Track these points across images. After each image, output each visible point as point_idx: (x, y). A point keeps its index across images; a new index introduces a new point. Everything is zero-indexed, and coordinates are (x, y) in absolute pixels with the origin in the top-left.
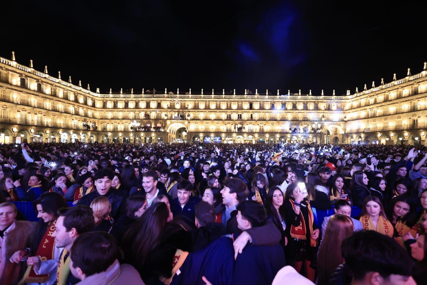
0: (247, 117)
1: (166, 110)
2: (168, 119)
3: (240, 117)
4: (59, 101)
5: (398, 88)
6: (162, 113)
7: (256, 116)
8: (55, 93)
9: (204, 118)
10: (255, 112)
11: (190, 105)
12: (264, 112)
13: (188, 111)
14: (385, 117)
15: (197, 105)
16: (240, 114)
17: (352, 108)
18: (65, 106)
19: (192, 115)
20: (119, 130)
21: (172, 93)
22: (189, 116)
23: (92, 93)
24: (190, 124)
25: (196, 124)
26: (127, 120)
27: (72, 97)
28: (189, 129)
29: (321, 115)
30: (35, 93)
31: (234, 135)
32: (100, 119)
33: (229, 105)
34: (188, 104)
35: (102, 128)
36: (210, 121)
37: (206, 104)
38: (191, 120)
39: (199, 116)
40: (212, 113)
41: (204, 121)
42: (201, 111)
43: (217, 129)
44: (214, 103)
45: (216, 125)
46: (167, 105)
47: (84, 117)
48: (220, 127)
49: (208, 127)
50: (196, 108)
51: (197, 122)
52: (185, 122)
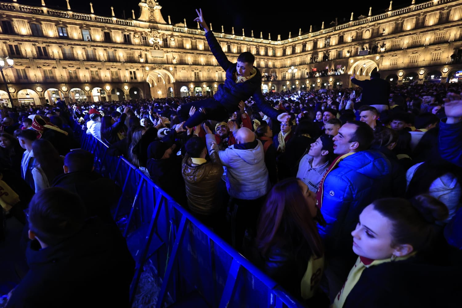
1: (349, 44)
2: (350, 56)
6: (343, 49)
9: (410, 45)
11: (387, 29)
13: (382, 40)
15: (400, 26)
19: (388, 44)
20: (296, 77)
21: (364, 16)
22: (383, 46)
23: (273, 42)
24: (383, 59)
25: (394, 58)
26: (304, 66)
28: (380, 66)
32: (281, 68)
34: (384, 28)
35: (282, 77)
36: (421, 49)
37: (417, 20)
38: (387, 51)
39: (402, 43)
40: (428, 33)
41: (409, 50)
42: (405, 34)
43: (435, 60)
44: (436, 14)
45: (433, 53)
46: (352, 36)
47: (265, 68)
48: (440, 55)
49: (416, 59)
50: (398, 30)
51: (395, 54)
52: (375, 57)
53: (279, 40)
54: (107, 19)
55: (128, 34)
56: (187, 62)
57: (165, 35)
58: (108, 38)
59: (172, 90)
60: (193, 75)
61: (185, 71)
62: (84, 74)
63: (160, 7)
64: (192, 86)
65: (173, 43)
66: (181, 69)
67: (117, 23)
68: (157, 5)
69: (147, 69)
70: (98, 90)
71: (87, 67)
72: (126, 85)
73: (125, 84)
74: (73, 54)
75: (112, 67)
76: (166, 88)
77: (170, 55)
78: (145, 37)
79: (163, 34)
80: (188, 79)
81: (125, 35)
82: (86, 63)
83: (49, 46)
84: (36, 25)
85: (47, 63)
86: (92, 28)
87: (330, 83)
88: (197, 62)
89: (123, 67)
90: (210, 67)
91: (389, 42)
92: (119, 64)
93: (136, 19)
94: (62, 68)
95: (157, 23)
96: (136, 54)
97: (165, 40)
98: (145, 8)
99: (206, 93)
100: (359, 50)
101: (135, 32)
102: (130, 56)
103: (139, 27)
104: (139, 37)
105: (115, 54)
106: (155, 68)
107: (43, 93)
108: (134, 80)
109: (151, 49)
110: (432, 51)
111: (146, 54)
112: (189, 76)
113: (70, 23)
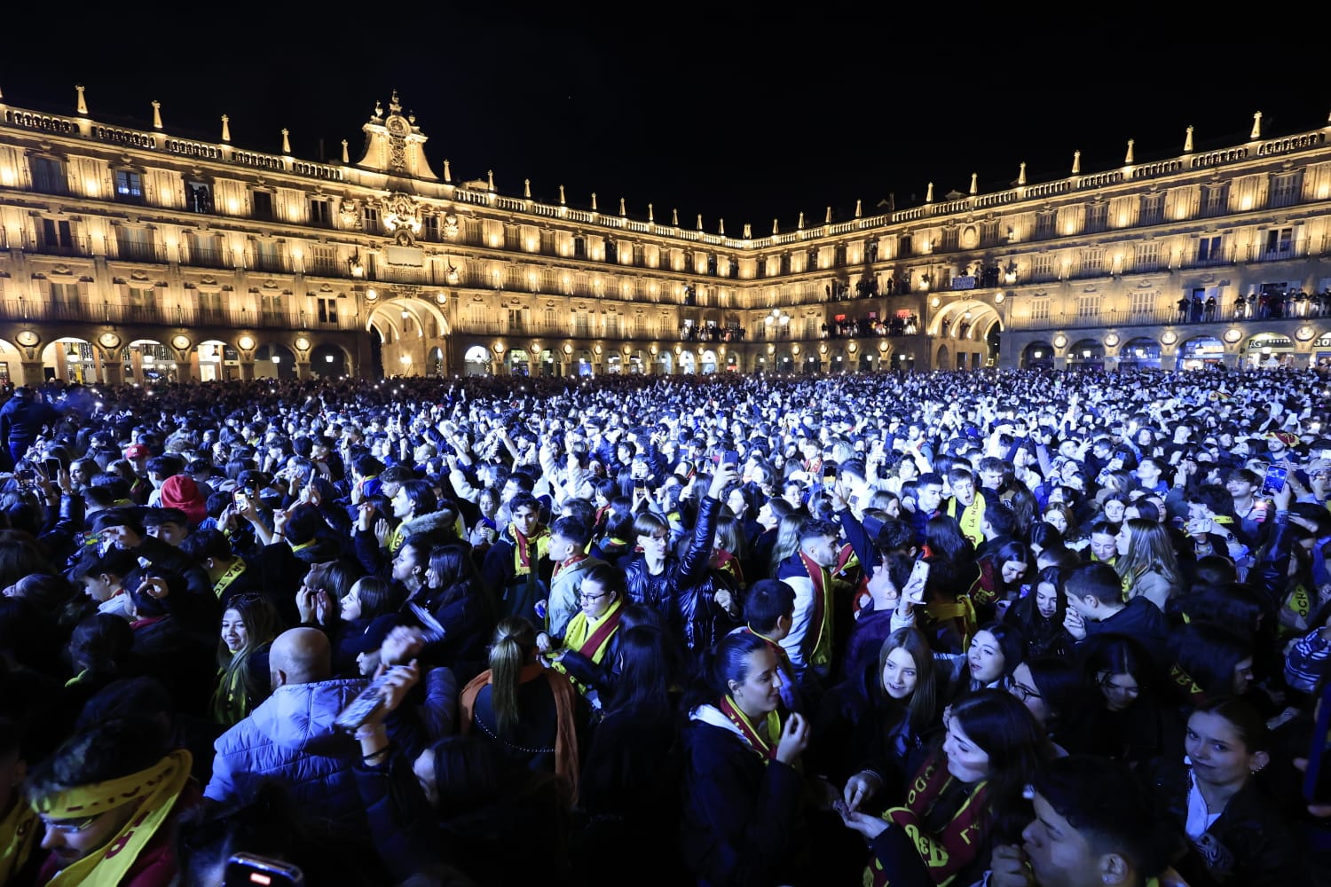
1: (926, 259)
2: (931, 290)
3: (1279, 242)
4: (649, 276)
6: (911, 270)
8: (642, 257)
9: (1077, 270)
11: (1018, 229)
13: (1008, 253)
15: (1048, 222)
16: (1280, 228)
18: (664, 286)
19: (1023, 266)
20: (793, 333)
21: (959, 194)
22: (1011, 268)
23: (730, 242)
24: (1012, 301)
25: (1040, 299)
26: (812, 307)
27: (678, 262)
28: (1007, 318)
30: (602, 266)
32: (752, 308)
33: (1214, 196)
34: (1011, 225)
35: (754, 334)
36: (1104, 281)
37: (1089, 211)
38: (1021, 282)
39: (1056, 265)
40: (1117, 245)
41: (1075, 284)
42: (1062, 242)
43: (1140, 311)
44: (1130, 201)
45: (1134, 293)
46: (932, 240)
47: (708, 307)
48: (1152, 300)
49: (1094, 307)
50: (1045, 233)
51: (1043, 290)
52: (993, 295)
53: (748, 238)
54: (268, 160)
55: (324, 199)
56: (488, 281)
57: (432, 209)
58: (263, 208)
59: (440, 355)
60: (504, 316)
61: (482, 306)
62: (177, 302)
63: (423, 139)
64: (500, 347)
65: (452, 231)
66: (470, 301)
67: (296, 170)
68: (413, 132)
69: (372, 294)
70: (216, 347)
71: (189, 283)
72: (302, 337)
73: (301, 333)
74: (152, 245)
75: (265, 287)
76: (425, 350)
77: (442, 262)
78: (373, 211)
79: (427, 207)
80: (488, 328)
81: (315, 203)
82: (187, 271)
83: (79, 219)
84: (49, 161)
85: (66, 267)
86: (218, 180)
87: (882, 354)
88: (517, 284)
89: (300, 287)
90: (555, 298)
91: (1024, 260)
92: (289, 279)
93: (353, 163)
94: (111, 281)
95: (411, 177)
96: (343, 254)
97: (430, 223)
98: (382, 138)
99: (541, 366)
100: (952, 276)
101: (346, 197)
102: (324, 257)
103: (359, 184)
104: (355, 209)
105: (281, 250)
106: (395, 295)
107: (37, 349)
108: (328, 324)
109: (388, 243)
110: (1131, 289)
111: (371, 256)
112: (493, 319)
113: (153, 164)
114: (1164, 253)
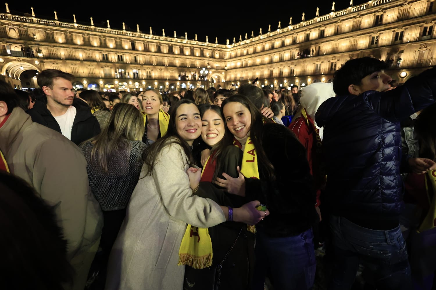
0: (130, 59)
3: (120, 59)
5: (262, 42)
7: (141, 59)
9: (67, 56)
10: (139, 54)
11: (38, 35)
12: (150, 55)
13: (35, 44)
14: (254, 67)
15: (50, 36)
16: (120, 55)
17: (231, 58)
19: (44, 51)
22: (39, 51)
24: (44, 65)
25: (56, 65)
29: (206, 62)
31: (116, 82)
33: (103, 42)
34: (34, 33)
36: (78, 62)
37: (66, 36)
38: (45, 57)
39: (59, 53)
40: (79, 50)
41: (68, 61)
42: (59, 45)
43: (91, 73)
49: (76, 70)
50: (50, 40)
51: (56, 62)
91: (45, 49)
110: (87, 66)
114: (94, 56)
